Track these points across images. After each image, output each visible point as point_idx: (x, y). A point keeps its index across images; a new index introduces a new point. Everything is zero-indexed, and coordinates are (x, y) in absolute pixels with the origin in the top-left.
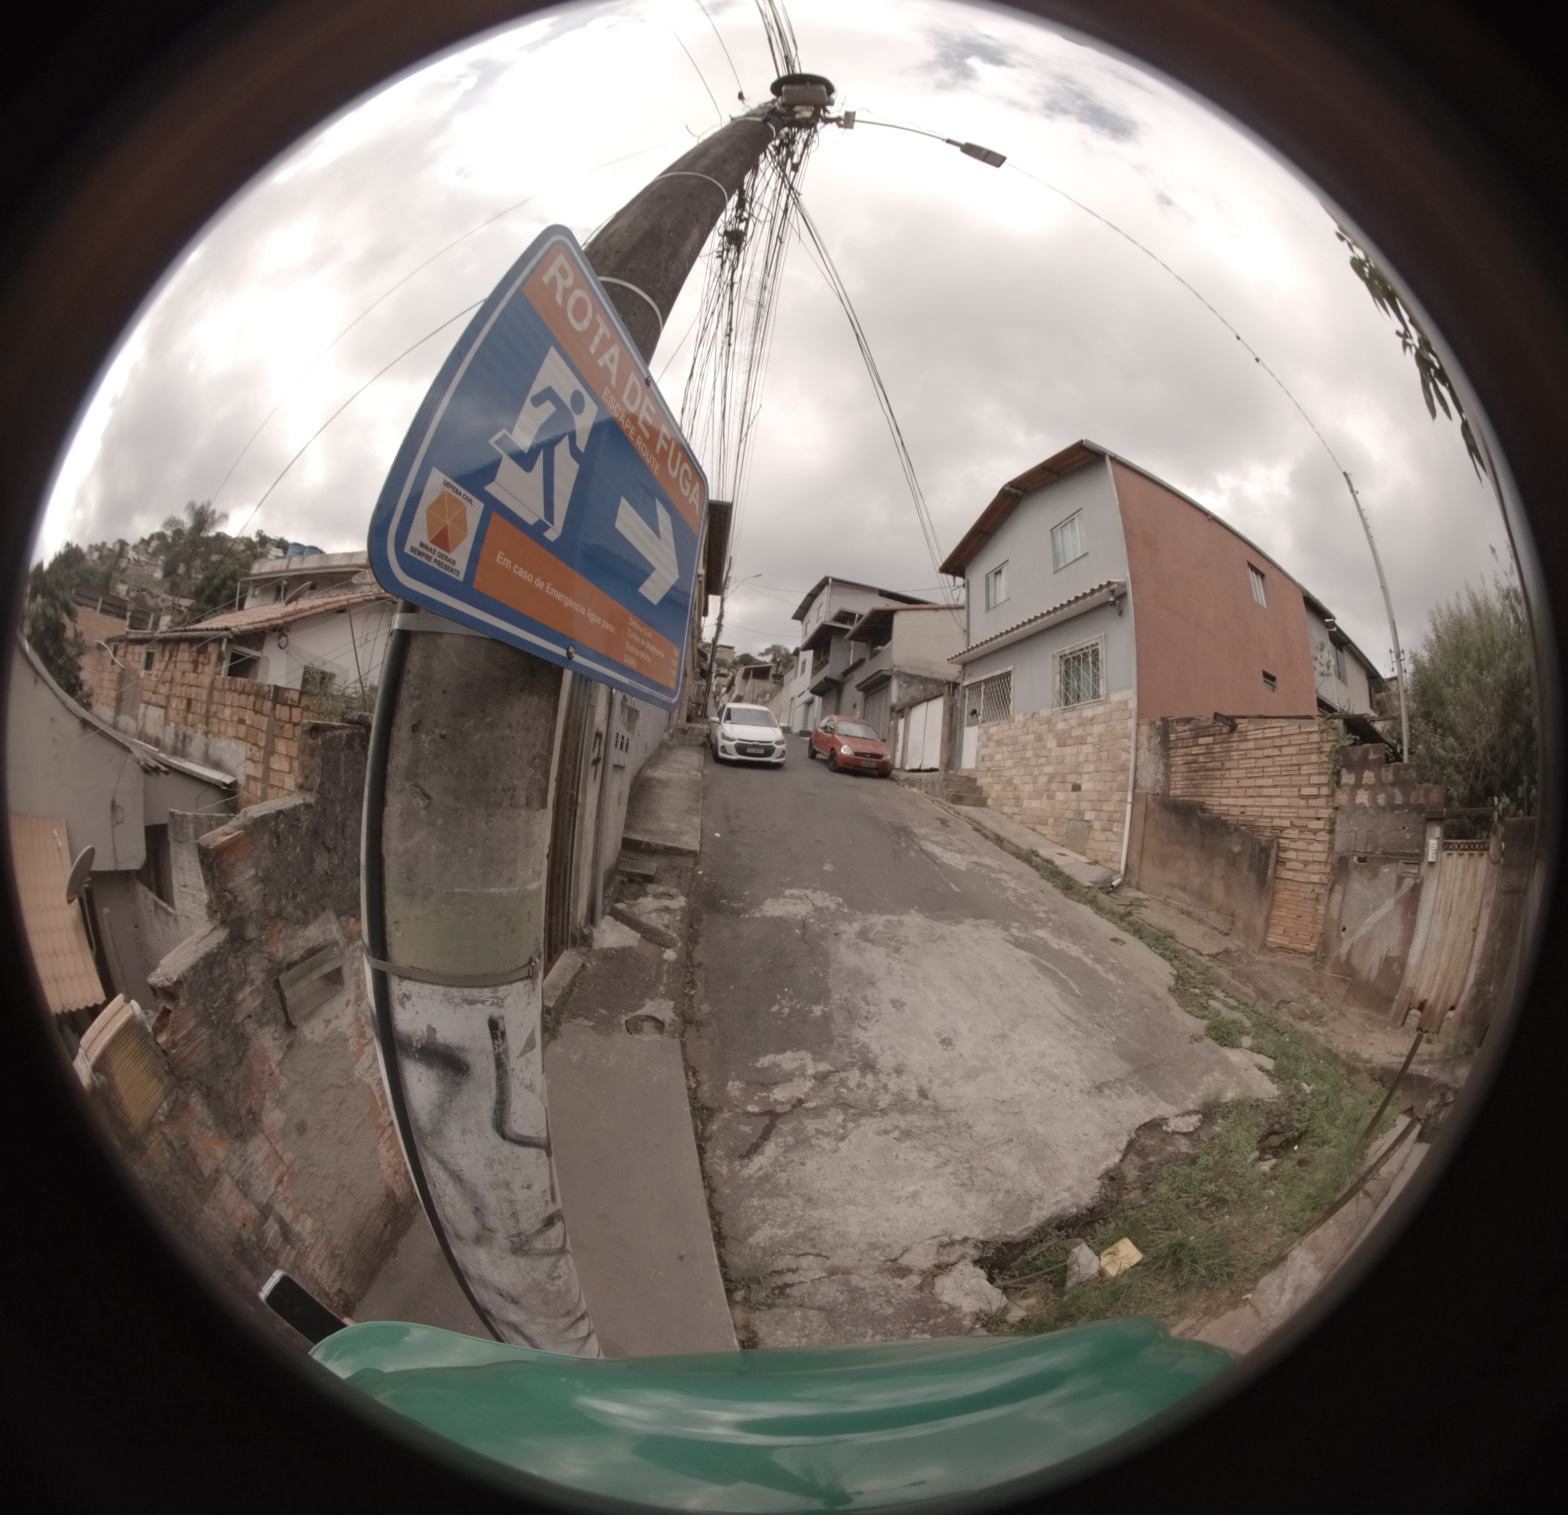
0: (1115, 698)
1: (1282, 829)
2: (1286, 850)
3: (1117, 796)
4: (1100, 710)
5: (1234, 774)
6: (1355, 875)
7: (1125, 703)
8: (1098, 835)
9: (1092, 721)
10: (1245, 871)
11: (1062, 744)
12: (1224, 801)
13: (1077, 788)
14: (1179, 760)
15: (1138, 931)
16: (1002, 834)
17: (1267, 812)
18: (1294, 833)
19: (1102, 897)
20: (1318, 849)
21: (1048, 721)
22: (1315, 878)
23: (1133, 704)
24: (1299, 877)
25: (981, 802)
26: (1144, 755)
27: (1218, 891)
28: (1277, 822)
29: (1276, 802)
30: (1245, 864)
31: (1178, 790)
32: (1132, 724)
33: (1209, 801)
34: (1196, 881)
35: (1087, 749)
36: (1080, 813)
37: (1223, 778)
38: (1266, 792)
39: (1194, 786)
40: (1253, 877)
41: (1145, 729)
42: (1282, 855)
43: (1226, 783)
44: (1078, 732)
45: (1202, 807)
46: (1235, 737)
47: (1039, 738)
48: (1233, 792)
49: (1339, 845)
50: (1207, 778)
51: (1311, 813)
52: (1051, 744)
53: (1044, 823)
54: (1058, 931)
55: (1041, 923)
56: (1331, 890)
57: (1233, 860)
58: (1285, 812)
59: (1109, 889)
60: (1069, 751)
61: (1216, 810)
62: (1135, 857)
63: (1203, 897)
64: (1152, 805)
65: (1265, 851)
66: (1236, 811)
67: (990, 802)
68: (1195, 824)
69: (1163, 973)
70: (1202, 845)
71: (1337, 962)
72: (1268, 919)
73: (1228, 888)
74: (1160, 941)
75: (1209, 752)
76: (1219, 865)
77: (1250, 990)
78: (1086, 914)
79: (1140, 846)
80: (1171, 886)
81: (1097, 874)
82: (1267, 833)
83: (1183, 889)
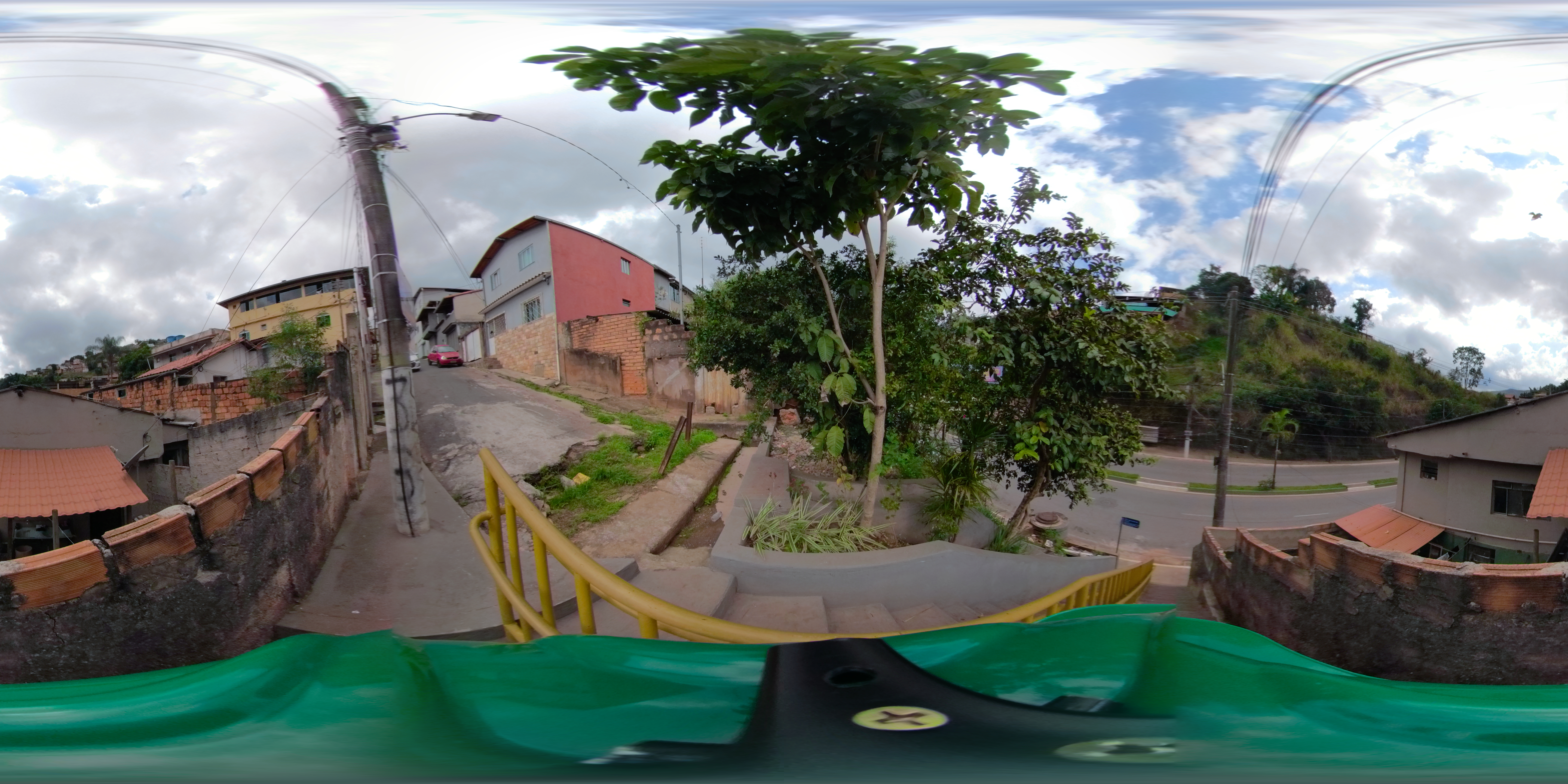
0: (547, 316)
1: (622, 353)
3: (552, 353)
4: (542, 322)
5: (599, 337)
6: (656, 364)
7: (552, 317)
8: (547, 368)
9: (539, 326)
10: (607, 371)
11: (528, 337)
12: (595, 347)
13: (536, 353)
14: (575, 335)
15: (567, 397)
16: (509, 376)
17: (614, 348)
18: (627, 354)
19: (551, 389)
20: (639, 358)
21: (522, 330)
22: (639, 368)
23: (555, 317)
24: (632, 368)
25: (501, 367)
26: (561, 335)
28: (619, 351)
29: (618, 344)
30: (607, 367)
31: (577, 346)
32: (555, 325)
33: (589, 348)
34: (589, 377)
35: (538, 337)
36: (538, 362)
37: (594, 339)
38: (613, 341)
39: (582, 343)
40: (612, 372)
41: (560, 326)
42: (623, 361)
43: (595, 341)
44: (534, 331)
45: (586, 350)
46: (598, 323)
47: (519, 337)
48: (599, 343)
49: (648, 355)
50: (587, 340)
51: (633, 346)
52: (524, 338)
53: (526, 369)
54: (536, 402)
55: (526, 399)
56: (647, 371)
57: (602, 367)
58: (623, 347)
59: (554, 386)
60: (531, 339)
61: (593, 351)
62: (563, 373)
63: (593, 382)
64: (566, 353)
65: (615, 361)
66: (601, 350)
67: (504, 366)
68: (584, 357)
69: (577, 407)
70: (589, 364)
71: (658, 394)
72: (622, 385)
73: (602, 377)
74: (576, 399)
75: (588, 331)
76: (597, 370)
77: (617, 408)
78: (543, 394)
79: (565, 370)
80: (579, 380)
81: (548, 381)
82: (616, 356)
83: (584, 381)
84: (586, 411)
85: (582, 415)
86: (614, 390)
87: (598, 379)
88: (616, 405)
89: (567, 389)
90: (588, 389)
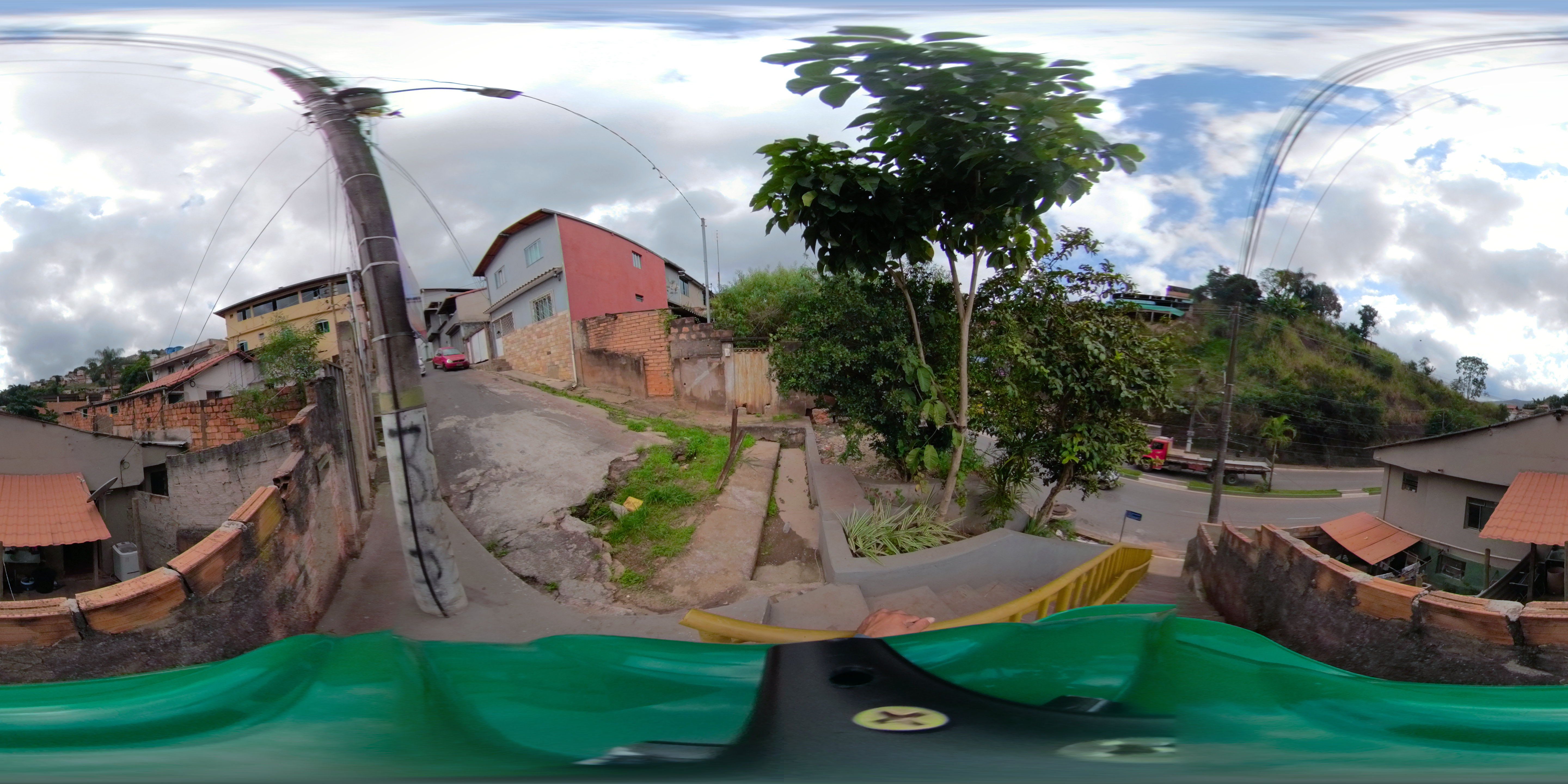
0: (559, 314)
1: (644, 353)
2: (647, 360)
3: (567, 353)
4: (554, 320)
5: (618, 335)
6: (684, 364)
7: (565, 315)
8: (562, 370)
9: (551, 325)
10: (630, 370)
11: (539, 337)
12: (615, 346)
13: (549, 353)
14: (592, 334)
15: (588, 401)
16: (520, 377)
18: (651, 353)
19: (569, 392)
20: (664, 357)
21: (532, 329)
22: (665, 368)
23: (568, 316)
24: (656, 369)
25: (510, 368)
26: (576, 335)
28: (641, 351)
29: (640, 343)
30: (629, 368)
31: (594, 346)
32: (569, 323)
33: (608, 347)
34: (609, 378)
35: (550, 337)
36: (552, 363)
37: (613, 337)
38: (634, 340)
39: (600, 342)
40: (634, 372)
41: (575, 324)
42: (646, 362)
43: (615, 339)
44: (545, 331)
45: (605, 350)
46: (617, 321)
47: (529, 337)
48: (619, 342)
49: (674, 354)
50: (606, 339)
51: (658, 345)
52: (535, 338)
53: (538, 370)
54: (554, 407)
55: (546, 406)
56: (673, 371)
57: (624, 367)
58: (644, 346)
59: (572, 388)
60: (543, 339)
61: (612, 350)
62: (580, 375)
63: (614, 384)
64: (583, 353)
65: (637, 362)
66: (622, 349)
67: (513, 367)
68: (603, 357)
69: (603, 413)
70: (608, 365)
71: (686, 396)
72: (646, 386)
73: (624, 378)
74: (598, 403)
75: (605, 328)
76: (618, 371)
77: (645, 412)
78: (564, 399)
79: (581, 370)
80: (599, 382)
81: (565, 384)
82: (638, 355)
83: (604, 382)
84: (613, 417)
85: (610, 422)
86: (637, 392)
87: (620, 380)
88: (643, 408)
89: (586, 391)
90: (609, 391)
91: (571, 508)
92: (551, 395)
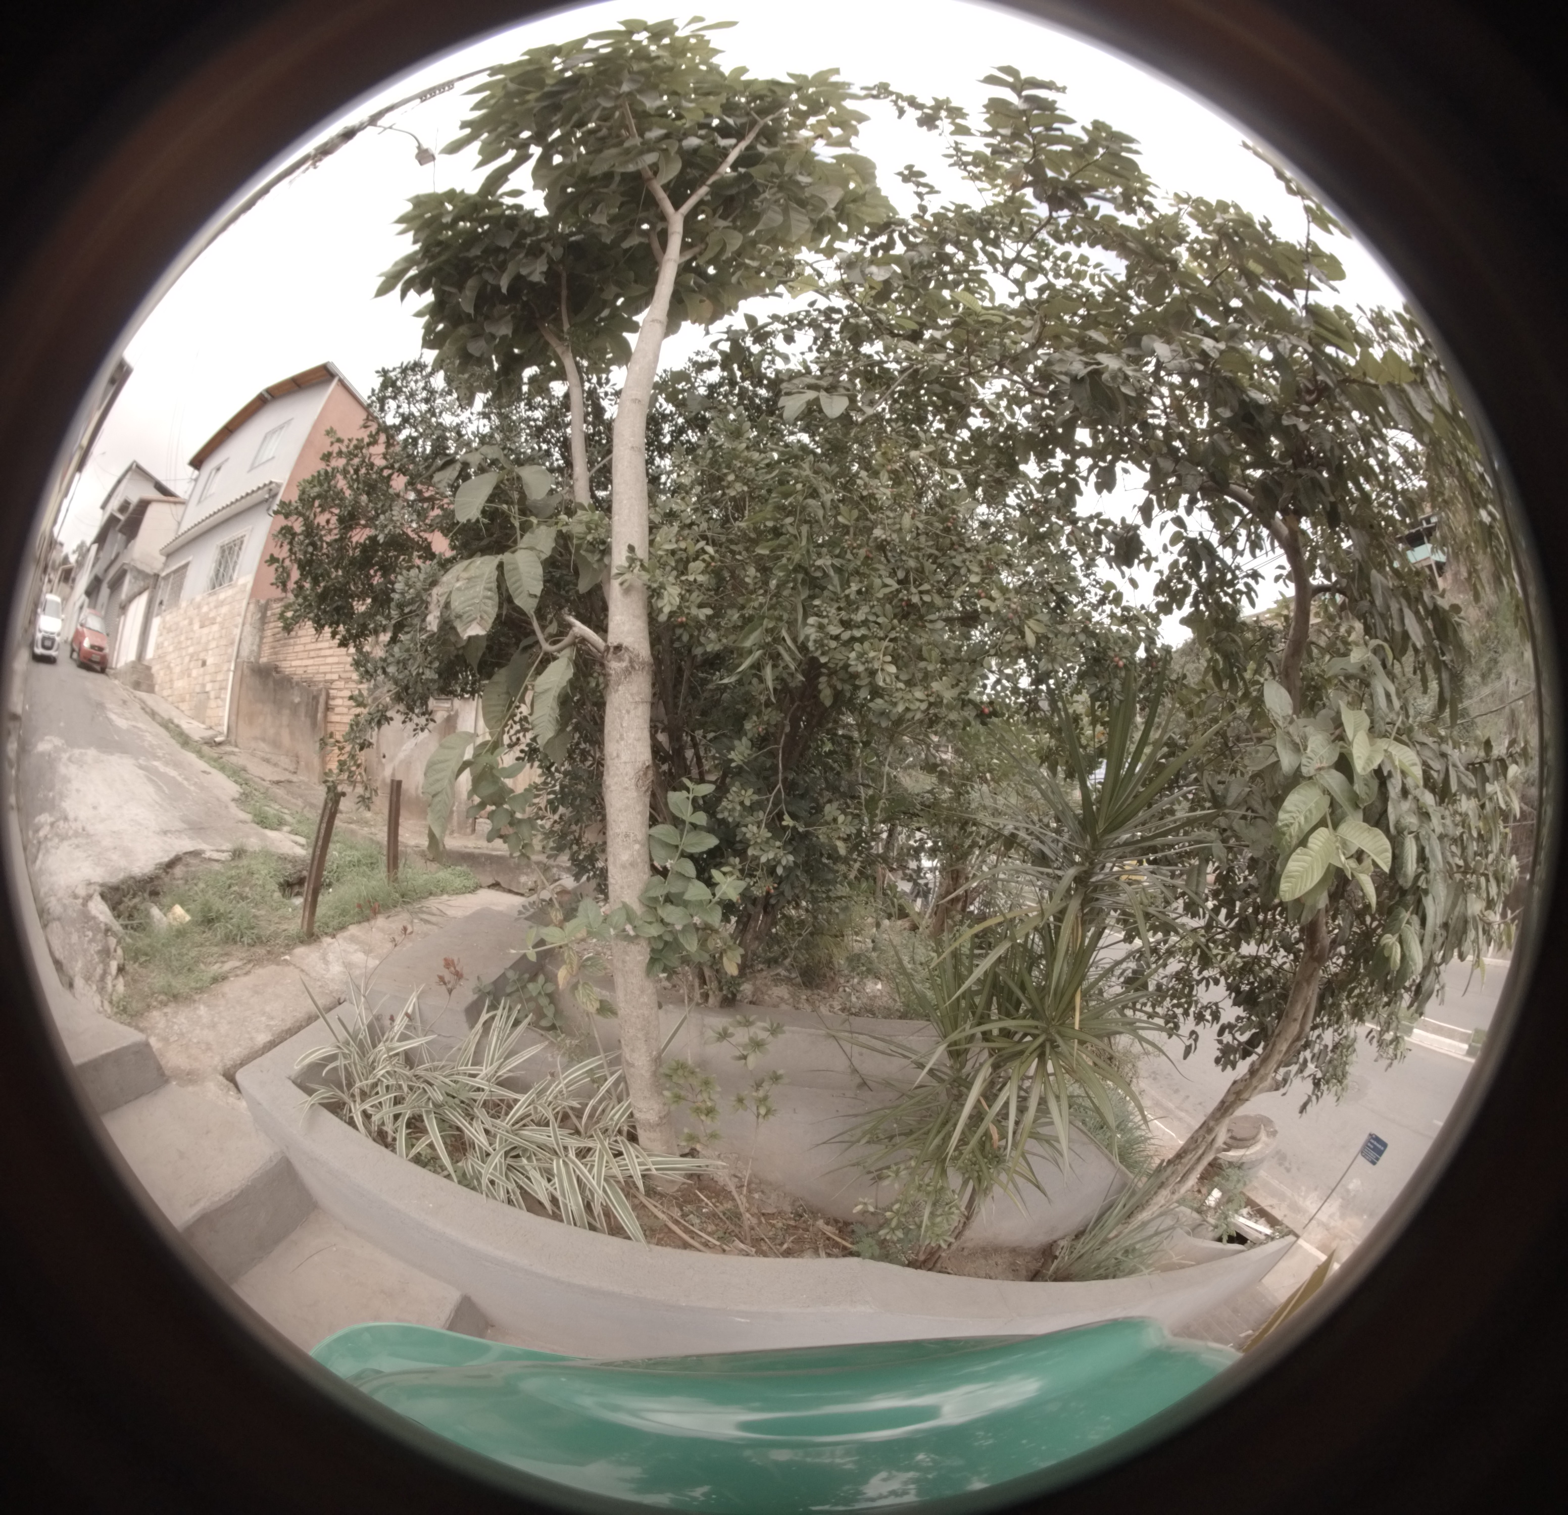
1: (329, 680)
2: (334, 698)
3: (225, 668)
5: (303, 640)
7: (245, 585)
8: (212, 704)
10: (302, 719)
12: (294, 663)
13: (204, 664)
14: (269, 633)
15: (222, 769)
16: (156, 709)
17: (323, 669)
18: (341, 684)
19: (206, 749)
21: (200, 606)
23: (250, 587)
25: (151, 690)
26: (247, 629)
27: (286, 739)
28: (328, 677)
29: (329, 660)
30: (302, 710)
31: (266, 657)
32: (245, 604)
33: (282, 664)
34: (273, 732)
35: (215, 628)
36: (204, 686)
37: (295, 644)
38: (323, 653)
39: (276, 653)
40: (307, 720)
42: (331, 702)
43: (298, 648)
44: (214, 614)
45: (276, 669)
47: (191, 622)
48: (301, 655)
50: (285, 645)
53: (183, 701)
54: (167, 763)
55: (159, 758)
57: (294, 709)
58: (335, 668)
59: (212, 743)
60: (206, 631)
61: (288, 671)
62: (234, 718)
63: (276, 742)
64: (247, 671)
65: (317, 698)
66: (300, 671)
67: (157, 688)
68: (271, 684)
69: (230, 788)
70: (274, 702)
72: (321, 756)
73: (293, 734)
74: (236, 774)
76: (286, 718)
78: (192, 757)
79: (236, 712)
80: (255, 739)
81: (209, 734)
82: (321, 686)
83: (264, 740)
84: (243, 800)
85: (233, 805)
86: (308, 765)
87: (286, 736)
88: (301, 796)
89: (233, 753)
90: (267, 761)
91: (102, 885)
92: (178, 747)
